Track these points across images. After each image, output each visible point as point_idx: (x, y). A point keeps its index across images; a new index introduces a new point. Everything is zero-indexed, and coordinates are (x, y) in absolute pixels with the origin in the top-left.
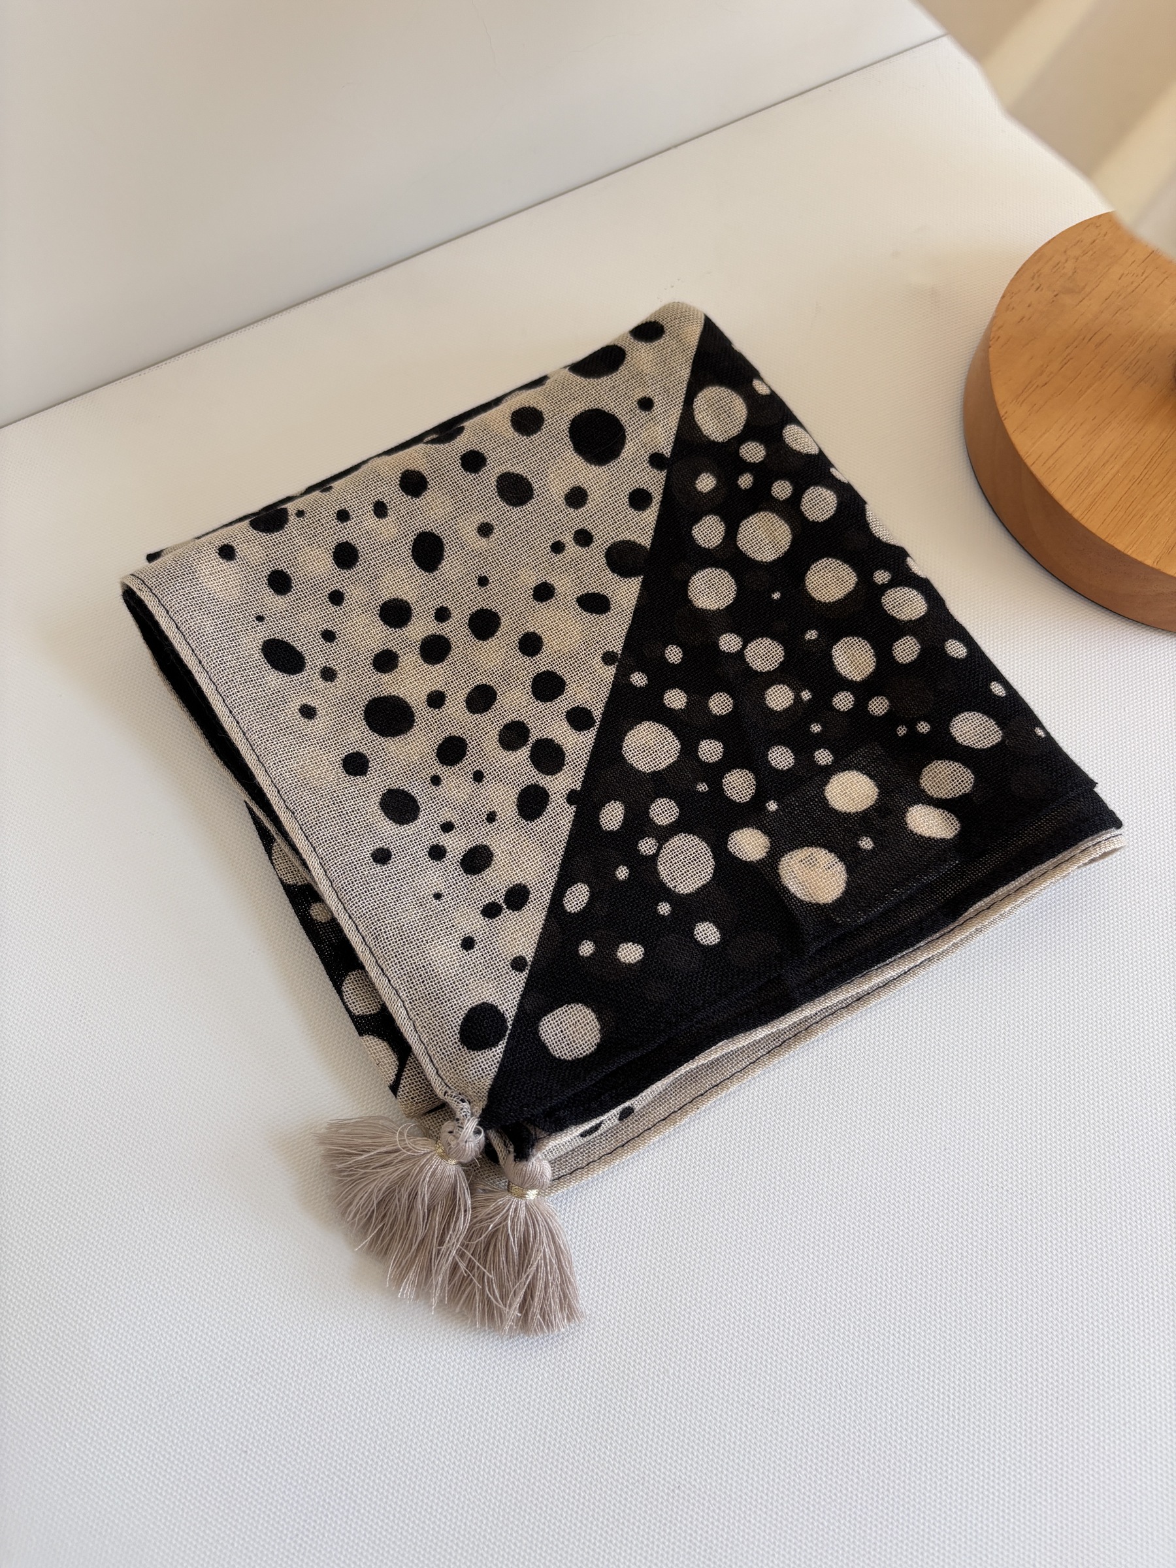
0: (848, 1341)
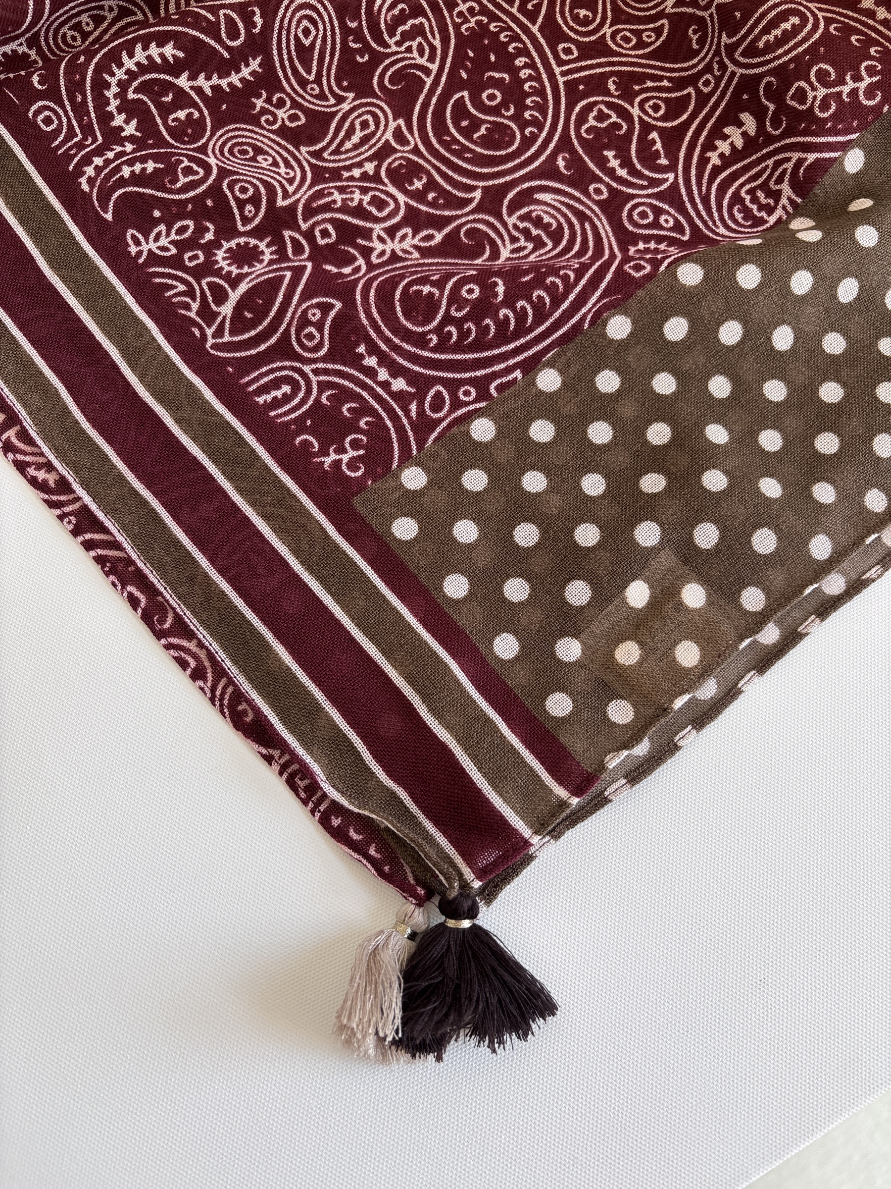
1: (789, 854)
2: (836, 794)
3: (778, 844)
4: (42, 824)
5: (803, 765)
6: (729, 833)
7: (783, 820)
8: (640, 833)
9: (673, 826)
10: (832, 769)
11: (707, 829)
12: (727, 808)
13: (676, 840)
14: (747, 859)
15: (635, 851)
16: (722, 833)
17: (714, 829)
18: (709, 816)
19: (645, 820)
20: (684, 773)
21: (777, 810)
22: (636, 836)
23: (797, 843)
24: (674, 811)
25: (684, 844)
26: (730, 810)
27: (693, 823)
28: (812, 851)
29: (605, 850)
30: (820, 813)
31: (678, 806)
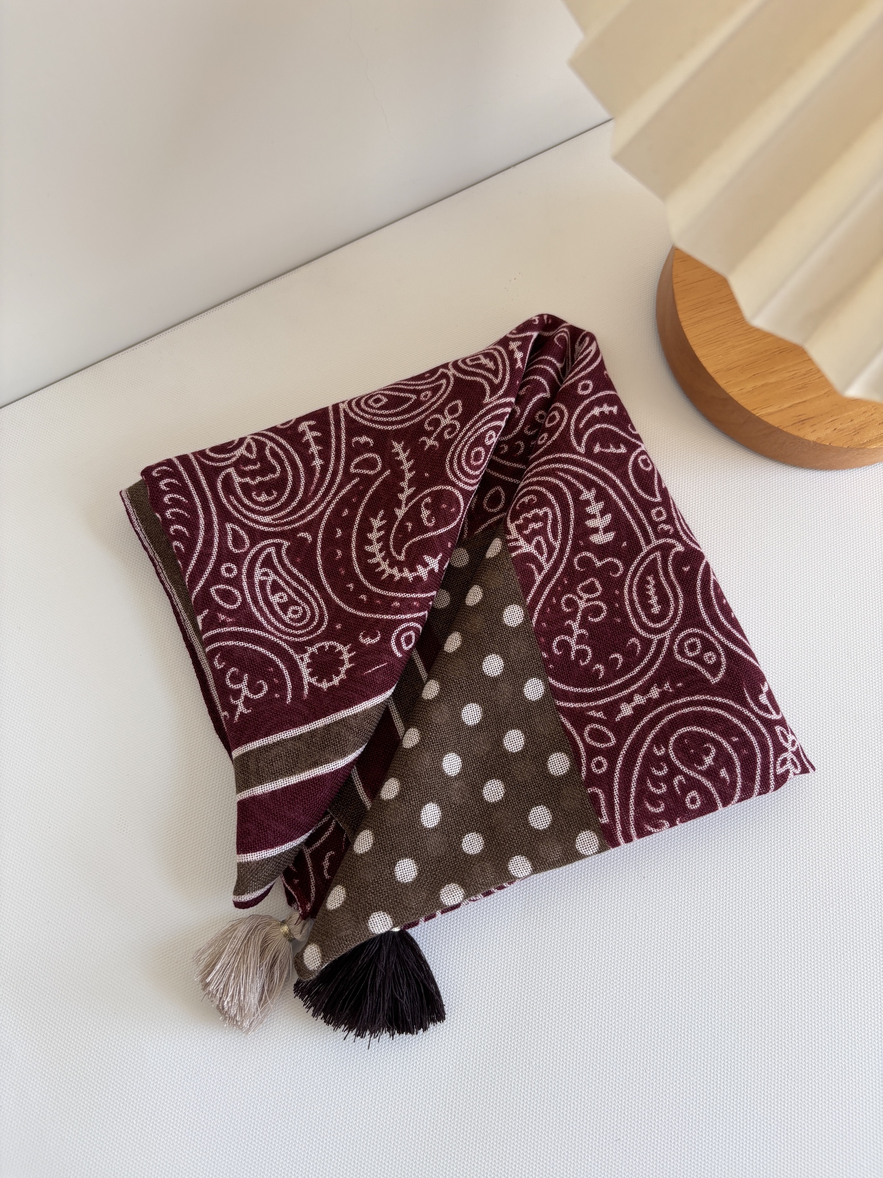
0: (651, 1040)
1: (817, 1138)
2: (857, 1078)
3: (807, 1128)
4: (147, 1119)
5: (827, 1050)
6: (762, 1118)
7: (810, 1104)
8: (682, 1120)
9: (711, 1113)
10: (854, 1054)
11: (742, 1115)
12: (759, 1094)
13: (715, 1126)
14: (779, 1143)
15: (678, 1137)
16: (756, 1118)
17: (749, 1115)
18: (743, 1101)
19: (686, 1107)
20: (719, 1060)
21: (805, 1095)
22: (678, 1122)
23: (824, 1127)
24: (712, 1098)
25: (721, 1130)
26: (763, 1096)
27: (729, 1109)
28: (837, 1134)
29: (650, 1137)
30: (844, 1096)
31: (715, 1092)
